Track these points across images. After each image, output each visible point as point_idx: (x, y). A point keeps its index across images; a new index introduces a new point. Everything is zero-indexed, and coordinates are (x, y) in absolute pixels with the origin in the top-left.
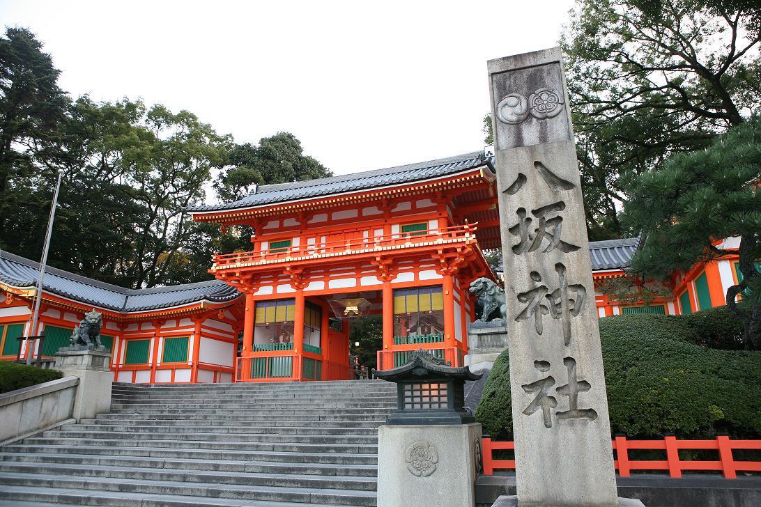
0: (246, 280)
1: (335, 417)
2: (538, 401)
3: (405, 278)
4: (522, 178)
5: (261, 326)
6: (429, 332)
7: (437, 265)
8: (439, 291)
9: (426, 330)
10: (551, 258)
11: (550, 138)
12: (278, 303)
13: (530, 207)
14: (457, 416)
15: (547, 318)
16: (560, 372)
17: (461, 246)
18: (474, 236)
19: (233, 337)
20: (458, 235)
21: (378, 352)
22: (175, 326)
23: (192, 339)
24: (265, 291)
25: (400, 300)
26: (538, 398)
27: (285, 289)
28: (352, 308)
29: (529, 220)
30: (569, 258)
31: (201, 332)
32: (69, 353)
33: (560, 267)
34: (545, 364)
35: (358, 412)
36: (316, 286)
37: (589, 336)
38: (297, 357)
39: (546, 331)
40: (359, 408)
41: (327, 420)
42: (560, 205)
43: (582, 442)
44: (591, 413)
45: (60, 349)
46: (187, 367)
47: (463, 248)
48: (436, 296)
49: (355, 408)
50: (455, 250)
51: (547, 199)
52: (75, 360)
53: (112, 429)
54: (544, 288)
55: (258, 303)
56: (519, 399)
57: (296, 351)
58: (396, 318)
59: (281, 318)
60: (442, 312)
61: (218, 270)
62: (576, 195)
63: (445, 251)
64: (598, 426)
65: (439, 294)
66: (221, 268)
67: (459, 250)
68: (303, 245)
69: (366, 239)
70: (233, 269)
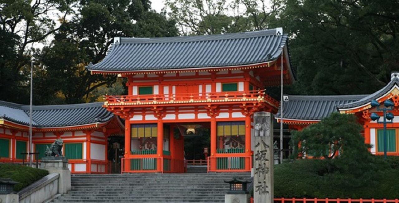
0: (126, 112)
1: (195, 192)
2: (258, 190)
3: (224, 116)
4: (259, 144)
5: (135, 139)
6: (237, 145)
7: (243, 111)
8: (243, 124)
9: (235, 144)
10: (263, 162)
11: (266, 135)
12: (146, 126)
13: (260, 150)
14: (244, 192)
15: (261, 174)
16: (263, 184)
17: (255, 102)
18: (263, 97)
19: (104, 141)
20: (254, 96)
21: (208, 157)
22: (71, 135)
23: (85, 144)
24: (137, 118)
25: (221, 128)
26: (259, 189)
27: (150, 118)
28: (191, 130)
29: (259, 153)
30: (267, 162)
31: (91, 140)
32: (50, 161)
33: (265, 164)
34: (260, 183)
35: (205, 190)
36: (170, 117)
37: (269, 178)
38: (160, 159)
39: (261, 177)
40: (204, 188)
41: (192, 194)
42: (266, 151)
43: (266, 197)
44: (268, 192)
45: (42, 158)
46: (82, 162)
47: (257, 104)
48: (241, 127)
49: (202, 188)
50: (252, 104)
51: (264, 149)
52: (53, 164)
53: (88, 198)
54: (261, 168)
55: (133, 125)
56: (255, 189)
57: (159, 155)
58: (218, 138)
59: (148, 135)
60: (244, 136)
61: (109, 106)
62: (270, 149)
63: (247, 104)
64: (269, 195)
65: (243, 126)
66: (111, 104)
67: (255, 105)
68: (161, 91)
69: (200, 91)
70: (119, 105)
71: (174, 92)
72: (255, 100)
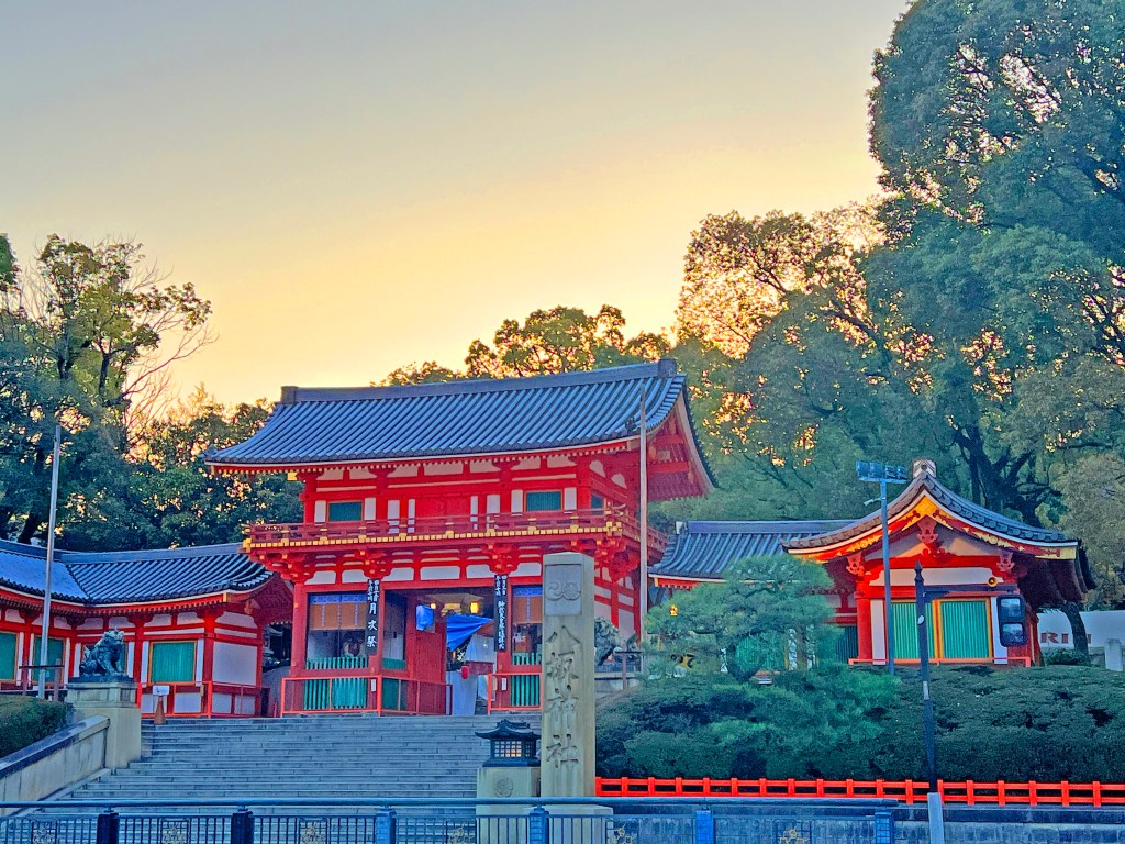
0: (295, 564)
2: (553, 755)
4: (555, 635)
5: (317, 633)
12: (343, 597)
13: (558, 652)
14: (525, 761)
16: (565, 741)
17: (601, 537)
18: (619, 525)
19: (253, 636)
20: (597, 521)
22: (169, 623)
23: (200, 646)
24: (323, 578)
27: (353, 577)
28: (452, 606)
29: (556, 659)
30: (574, 682)
31: (214, 635)
32: (87, 685)
33: (569, 687)
34: (558, 736)
36: (401, 576)
37: (579, 724)
38: (375, 679)
42: (572, 653)
44: (576, 761)
46: (193, 690)
47: (605, 541)
50: (594, 541)
51: (566, 648)
52: (99, 694)
54: (559, 697)
55: (312, 595)
56: (545, 754)
57: (372, 669)
61: (252, 549)
62: (581, 648)
63: (582, 542)
66: (258, 546)
67: (599, 543)
68: (381, 511)
69: (474, 509)
70: (278, 548)
71: (412, 513)
72: (600, 530)
